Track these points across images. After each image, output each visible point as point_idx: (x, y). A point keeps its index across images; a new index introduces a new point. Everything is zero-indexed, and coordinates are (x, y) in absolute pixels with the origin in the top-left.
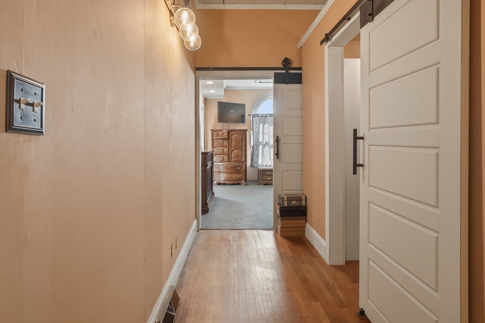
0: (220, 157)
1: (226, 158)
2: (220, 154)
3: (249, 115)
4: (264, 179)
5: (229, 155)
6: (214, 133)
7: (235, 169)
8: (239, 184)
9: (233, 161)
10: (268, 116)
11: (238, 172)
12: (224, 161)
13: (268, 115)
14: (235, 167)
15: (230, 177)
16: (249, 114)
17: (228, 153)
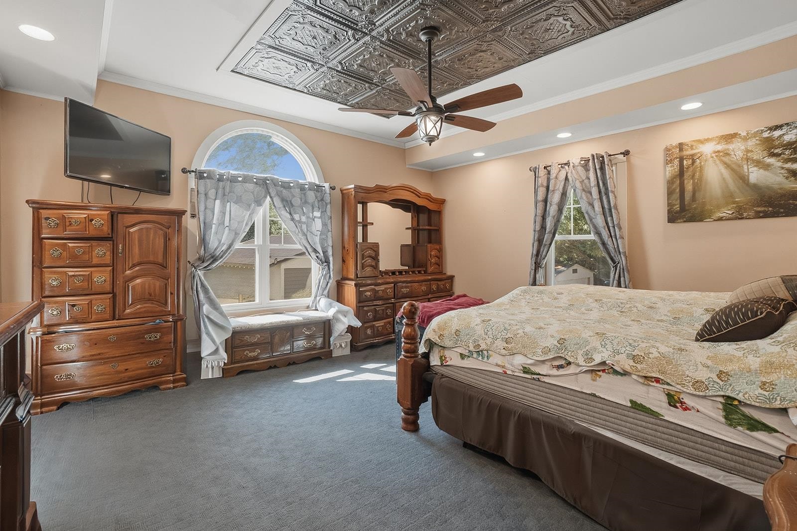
0: (74, 306)
1: (101, 304)
2: (72, 293)
3: (184, 171)
4: (238, 358)
5: (114, 297)
6: (44, 213)
7: (141, 340)
8: (155, 387)
9: (129, 314)
10: (240, 182)
11: (152, 349)
12: (93, 317)
13: (240, 179)
14: (139, 336)
15: (121, 372)
16: (185, 168)
17: (108, 287)
